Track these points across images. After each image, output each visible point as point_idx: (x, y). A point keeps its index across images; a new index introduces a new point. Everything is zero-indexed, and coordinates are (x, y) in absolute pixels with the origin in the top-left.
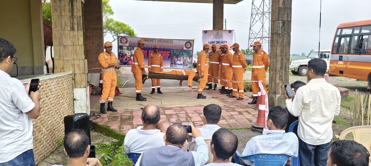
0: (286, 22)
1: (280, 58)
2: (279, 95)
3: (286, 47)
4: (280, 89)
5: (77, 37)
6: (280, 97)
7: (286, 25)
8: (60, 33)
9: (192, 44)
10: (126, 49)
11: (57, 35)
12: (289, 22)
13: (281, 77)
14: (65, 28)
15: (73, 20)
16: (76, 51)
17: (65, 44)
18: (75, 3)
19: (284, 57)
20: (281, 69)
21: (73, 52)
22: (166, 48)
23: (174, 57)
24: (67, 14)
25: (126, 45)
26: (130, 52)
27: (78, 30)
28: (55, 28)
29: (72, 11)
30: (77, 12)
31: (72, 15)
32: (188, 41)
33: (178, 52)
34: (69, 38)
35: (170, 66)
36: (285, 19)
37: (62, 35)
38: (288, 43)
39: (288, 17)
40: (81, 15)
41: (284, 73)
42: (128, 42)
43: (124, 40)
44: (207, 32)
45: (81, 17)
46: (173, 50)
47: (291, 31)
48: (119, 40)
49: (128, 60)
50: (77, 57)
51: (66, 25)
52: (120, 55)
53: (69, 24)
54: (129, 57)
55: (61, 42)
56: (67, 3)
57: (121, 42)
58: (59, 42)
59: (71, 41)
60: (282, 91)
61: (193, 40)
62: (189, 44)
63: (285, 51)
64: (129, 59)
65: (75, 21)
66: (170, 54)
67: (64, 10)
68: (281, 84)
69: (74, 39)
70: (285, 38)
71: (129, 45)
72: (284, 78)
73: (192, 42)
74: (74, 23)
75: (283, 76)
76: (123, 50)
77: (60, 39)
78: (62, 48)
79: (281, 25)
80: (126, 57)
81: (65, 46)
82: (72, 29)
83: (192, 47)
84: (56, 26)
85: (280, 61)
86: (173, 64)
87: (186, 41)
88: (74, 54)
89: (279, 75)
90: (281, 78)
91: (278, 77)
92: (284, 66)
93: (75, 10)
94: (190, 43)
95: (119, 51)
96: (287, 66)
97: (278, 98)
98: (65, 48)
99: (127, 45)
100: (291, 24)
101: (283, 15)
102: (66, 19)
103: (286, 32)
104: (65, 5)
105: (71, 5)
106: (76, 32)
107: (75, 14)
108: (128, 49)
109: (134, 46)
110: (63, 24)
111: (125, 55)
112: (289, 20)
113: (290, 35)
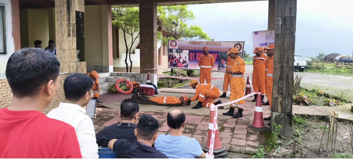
0: (288, 19)
1: (280, 65)
2: (277, 113)
3: (288, 51)
4: (279, 106)
5: (72, 42)
6: (279, 116)
7: (288, 23)
8: (61, 39)
9: (242, 46)
10: (175, 52)
11: (59, 40)
12: (293, 19)
13: (281, 89)
14: (64, 34)
15: (70, 28)
16: (71, 54)
17: (64, 48)
18: (71, 13)
19: (285, 65)
20: (280, 80)
21: (69, 56)
22: (213, 50)
23: (222, 60)
24: (66, 22)
25: (175, 48)
26: (178, 54)
27: (73, 36)
28: (57, 35)
29: (69, 20)
30: (72, 20)
31: (69, 23)
32: (237, 43)
33: (226, 55)
34: (66, 43)
35: (217, 69)
36: (287, 15)
37: (62, 41)
38: (291, 46)
39: (290, 12)
40: (75, 23)
41: (284, 85)
42: (177, 46)
43: (174, 43)
44: (258, 33)
45: (75, 24)
46: (221, 53)
47: (295, 31)
48: (169, 44)
49: (177, 63)
50: (72, 60)
51: (65, 32)
52: (170, 57)
53: (67, 31)
54: (178, 60)
55: (61, 46)
56: (66, 13)
57: (171, 45)
58: (60, 46)
59: (68, 46)
60: (282, 109)
61: (244, 42)
62: (238, 46)
63: (286, 56)
64: (178, 61)
65: (71, 28)
66: (218, 56)
67: (64, 19)
68: (280, 99)
69: (70, 44)
70: (286, 40)
71: (178, 48)
72: (285, 92)
73: (242, 44)
74: (70, 30)
75: (284, 89)
76: (173, 53)
77: (60, 44)
78: (62, 52)
79: (280, 23)
80: (175, 59)
81: (64, 50)
82: (69, 35)
83: (242, 49)
84: (58, 33)
85: (279, 69)
86: (220, 67)
87: (236, 43)
88: (70, 57)
89: (278, 87)
90: (280, 91)
91: (276, 90)
92: (284, 76)
93: (71, 19)
94: (240, 45)
95: (169, 53)
96: (290, 76)
97: (276, 117)
98: (64, 52)
99: (177, 48)
100: (296, 21)
101: (283, 10)
102: (65, 27)
103: (288, 32)
104: (64, 15)
105: (68, 15)
106: (71, 38)
107: (71, 22)
108: (177, 52)
109: (183, 49)
110: (63, 31)
111: (175, 57)
112: (293, 15)
113: (295, 36)
